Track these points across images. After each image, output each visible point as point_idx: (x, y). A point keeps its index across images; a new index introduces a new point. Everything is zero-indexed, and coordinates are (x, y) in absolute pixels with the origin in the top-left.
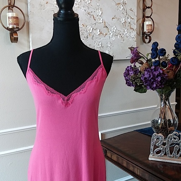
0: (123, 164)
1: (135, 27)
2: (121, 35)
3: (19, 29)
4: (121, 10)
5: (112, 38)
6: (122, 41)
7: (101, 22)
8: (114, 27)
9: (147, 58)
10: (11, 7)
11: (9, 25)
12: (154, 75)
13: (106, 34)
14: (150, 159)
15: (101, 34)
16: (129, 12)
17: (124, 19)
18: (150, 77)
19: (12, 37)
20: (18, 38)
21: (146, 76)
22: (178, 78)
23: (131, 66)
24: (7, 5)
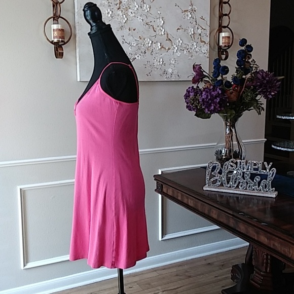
0: (178, 197)
1: (207, 40)
2: (189, 50)
3: (65, 43)
4: (189, 18)
5: (177, 54)
6: (190, 58)
7: (163, 33)
8: (179, 39)
9: (212, 78)
10: (56, 18)
11: (54, 38)
12: (212, 96)
13: (169, 49)
14: (204, 189)
15: (162, 49)
16: (199, 21)
17: (192, 30)
18: (207, 97)
19: (57, 52)
20: (63, 53)
21: (203, 97)
22: (243, 101)
23: (193, 87)
24: (52, 15)
